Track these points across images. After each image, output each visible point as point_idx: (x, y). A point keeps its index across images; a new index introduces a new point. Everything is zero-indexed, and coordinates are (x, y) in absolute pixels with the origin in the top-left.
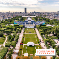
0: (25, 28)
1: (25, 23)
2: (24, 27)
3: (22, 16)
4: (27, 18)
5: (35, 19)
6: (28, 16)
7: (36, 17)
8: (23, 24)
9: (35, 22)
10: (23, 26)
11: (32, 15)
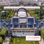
0: (13, 37)
1: (12, 23)
2: (8, 34)
3: (5, 8)
4: (17, 11)
5: (37, 13)
6: (18, 8)
7: (39, 8)
8: (7, 26)
9: (37, 21)
10: (7, 32)
11: (29, 5)
